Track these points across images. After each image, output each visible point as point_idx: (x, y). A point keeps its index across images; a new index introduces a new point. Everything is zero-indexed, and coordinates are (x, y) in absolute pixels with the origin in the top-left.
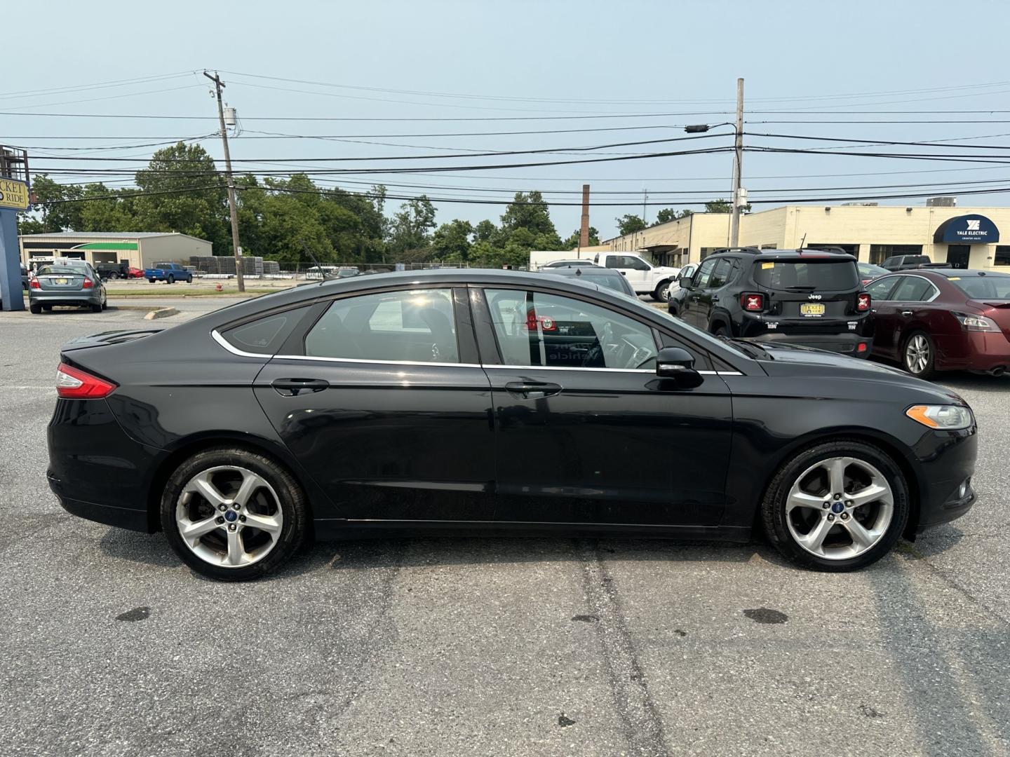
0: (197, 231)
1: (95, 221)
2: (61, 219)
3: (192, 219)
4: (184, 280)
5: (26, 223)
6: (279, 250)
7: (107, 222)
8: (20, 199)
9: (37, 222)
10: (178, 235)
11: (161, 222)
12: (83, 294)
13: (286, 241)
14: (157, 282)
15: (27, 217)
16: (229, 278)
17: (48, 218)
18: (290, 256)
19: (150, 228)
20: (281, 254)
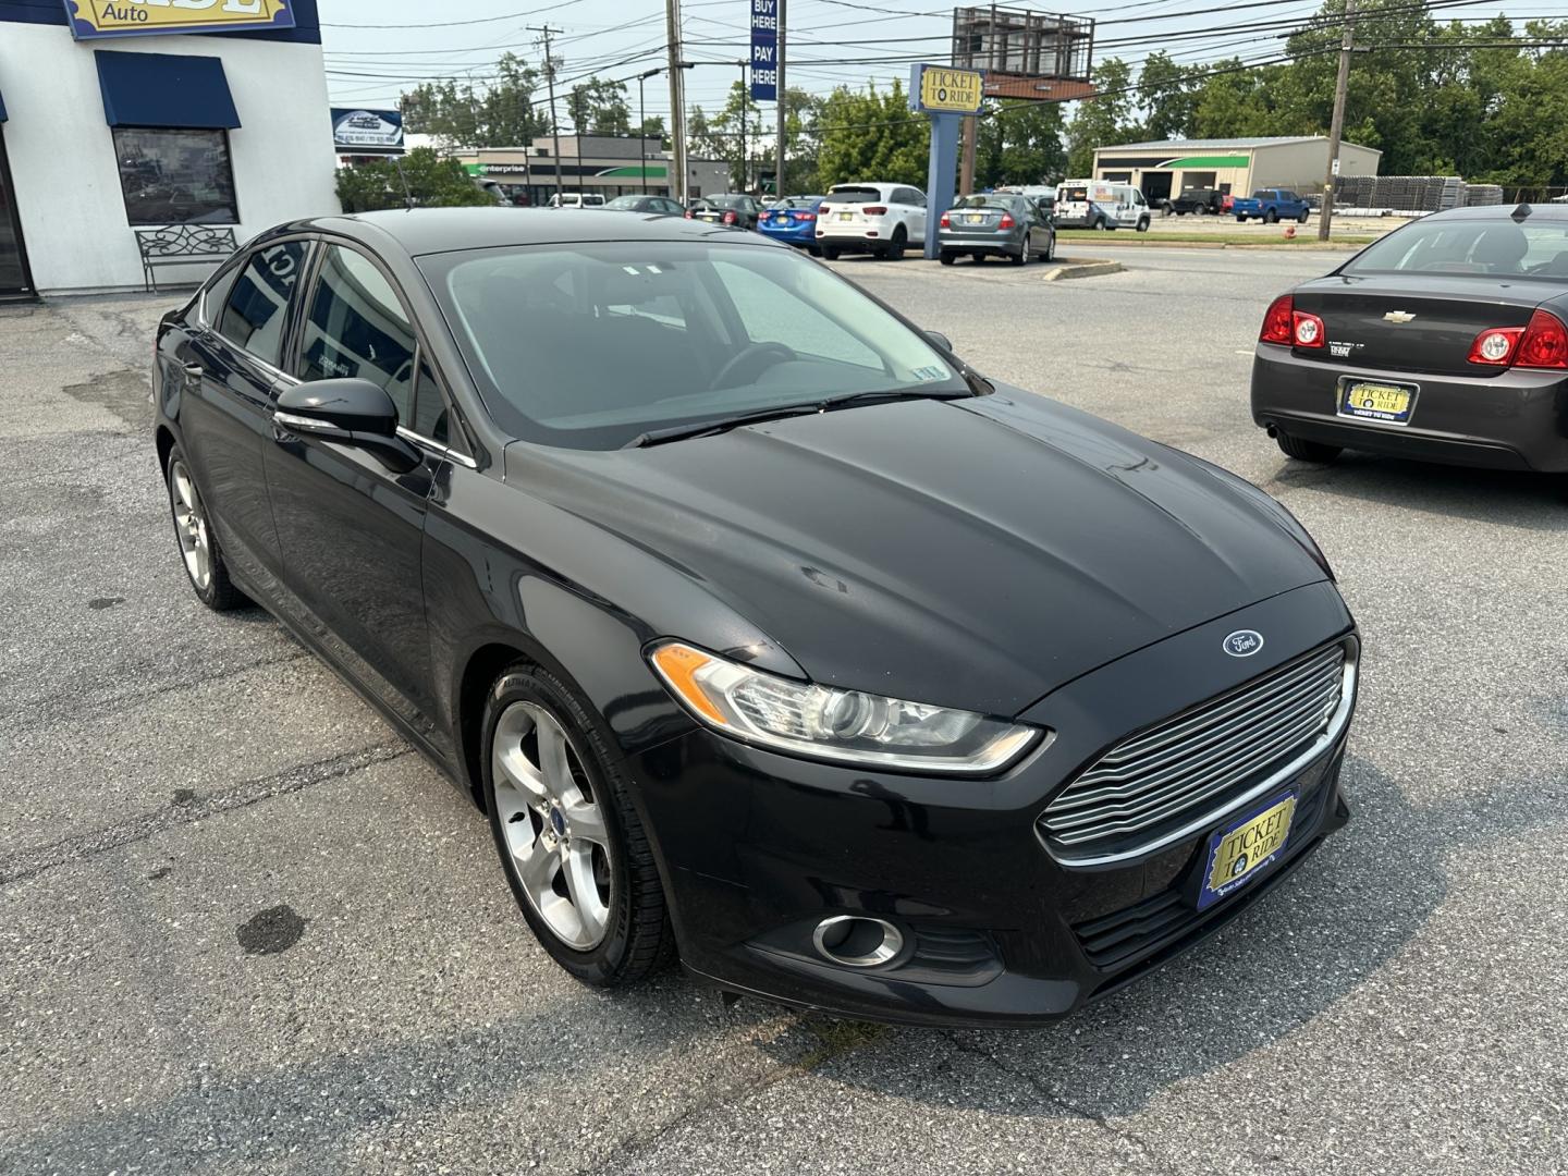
0: (1366, 132)
1: (1215, 123)
2: (1171, 121)
3: (1363, 111)
4: (1293, 218)
5: (1125, 130)
6: (1512, 163)
7: (1231, 122)
8: (969, 97)
9: (1140, 127)
10: (1324, 140)
11: (1309, 119)
12: (998, 238)
13: (1532, 145)
14: (1249, 220)
15: (1127, 119)
16: (1384, 214)
17: (1152, 120)
18: (1532, 175)
19: (1289, 131)
20: (1512, 174)
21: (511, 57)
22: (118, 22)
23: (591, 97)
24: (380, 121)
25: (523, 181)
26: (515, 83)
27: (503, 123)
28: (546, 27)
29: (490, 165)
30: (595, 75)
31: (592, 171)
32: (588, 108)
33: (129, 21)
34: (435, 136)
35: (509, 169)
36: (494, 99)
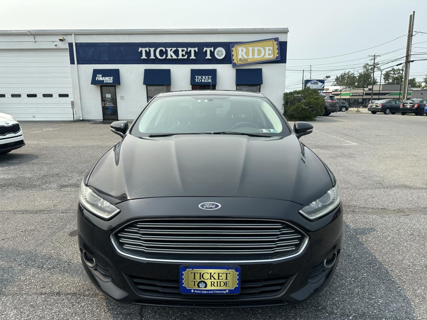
21: (367, 64)
22: (242, 62)
23: (391, 74)
24: (319, 82)
25: (361, 97)
26: (367, 71)
27: (362, 82)
28: (375, 55)
29: (353, 93)
30: (394, 67)
31: (385, 94)
32: (390, 77)
33: (244, 62)
34: (342, 86)
35: (359, 94)
36: (361, 76)
